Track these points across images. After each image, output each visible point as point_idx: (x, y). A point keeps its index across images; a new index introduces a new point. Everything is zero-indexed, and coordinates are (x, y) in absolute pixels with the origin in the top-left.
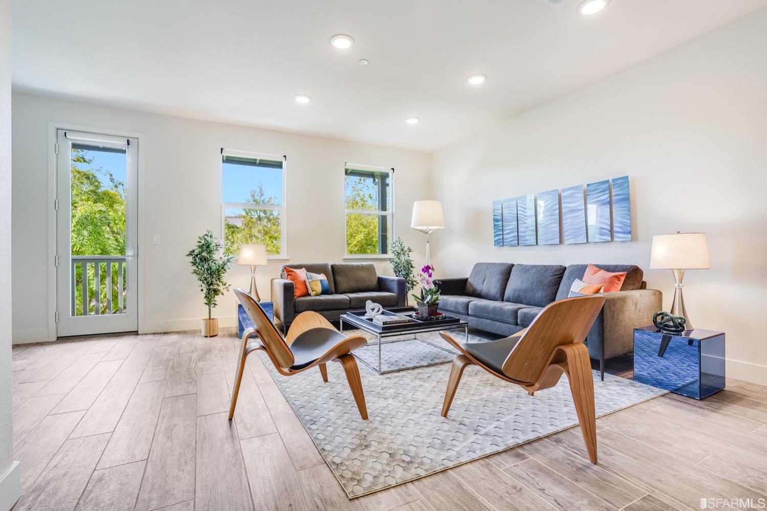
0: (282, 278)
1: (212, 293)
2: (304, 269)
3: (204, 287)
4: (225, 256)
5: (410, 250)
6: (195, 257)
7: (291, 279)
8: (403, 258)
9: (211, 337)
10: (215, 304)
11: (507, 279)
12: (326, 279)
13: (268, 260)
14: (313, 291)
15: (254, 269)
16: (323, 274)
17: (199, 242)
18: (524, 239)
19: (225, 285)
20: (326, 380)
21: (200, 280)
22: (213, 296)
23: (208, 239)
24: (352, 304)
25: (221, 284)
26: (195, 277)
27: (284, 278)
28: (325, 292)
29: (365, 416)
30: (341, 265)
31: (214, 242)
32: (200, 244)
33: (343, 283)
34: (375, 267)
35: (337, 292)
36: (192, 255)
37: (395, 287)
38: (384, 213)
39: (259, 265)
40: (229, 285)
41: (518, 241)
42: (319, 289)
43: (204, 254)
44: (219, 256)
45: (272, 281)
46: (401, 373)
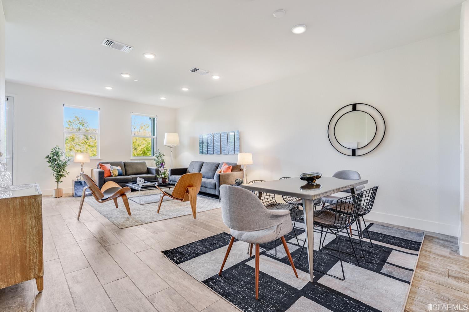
0: (97, 168)
1: (59, 176)
2: (109, 164)
3: (55, 173)
4: (67, 158)
5: (164, 155)
6: (49, 159)
7: (102, 169)
8: (160, 159)
9: (59, 197)
10: (61, 182)
11: (201, 168)
12: (121, 169)
13: (90, 160)
14: (113, 174)
15: (83, 164)
16: (119, 167)
17: (52, 151)
18: (209, 151)
19: (66, 172)
20: (117, 207)
21: (53, 170)
22: (60, 178)
23: (57, 150)
24: (133, 180)
25: (64, 172)
26: (51, 168)
27: (99, 169)
28: (119, 175)
29: (130, 214)
30: (128, 162)
31: (60, 152)
32: (53, 152)
33: (130, 170)
34: (146, 163)
35: (126, 175)
36: (48, 158)
37: (154, 172)
38: (154, 137)
39: (85, 163)
40: (69, 172)
41: (208, 153)
42: (117, 173)
43: (55, 157)
44: (63, 158)
45: (92, 170)
46: (149, 204)
